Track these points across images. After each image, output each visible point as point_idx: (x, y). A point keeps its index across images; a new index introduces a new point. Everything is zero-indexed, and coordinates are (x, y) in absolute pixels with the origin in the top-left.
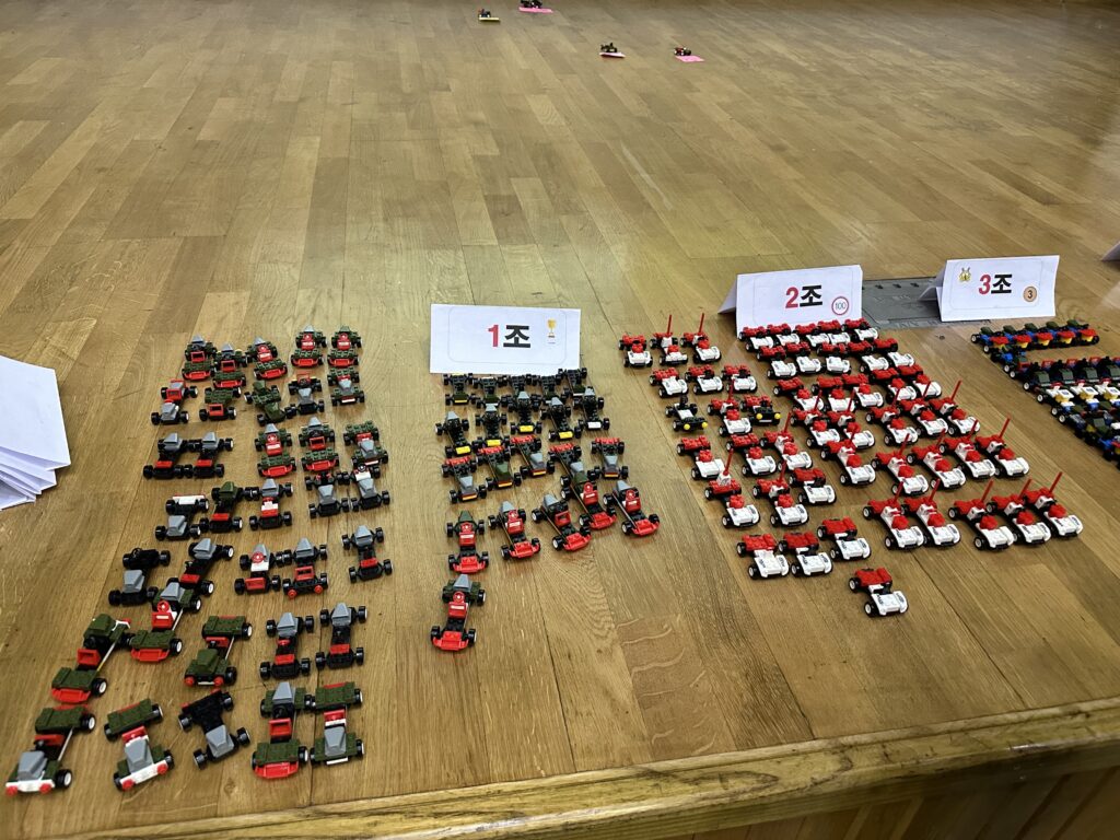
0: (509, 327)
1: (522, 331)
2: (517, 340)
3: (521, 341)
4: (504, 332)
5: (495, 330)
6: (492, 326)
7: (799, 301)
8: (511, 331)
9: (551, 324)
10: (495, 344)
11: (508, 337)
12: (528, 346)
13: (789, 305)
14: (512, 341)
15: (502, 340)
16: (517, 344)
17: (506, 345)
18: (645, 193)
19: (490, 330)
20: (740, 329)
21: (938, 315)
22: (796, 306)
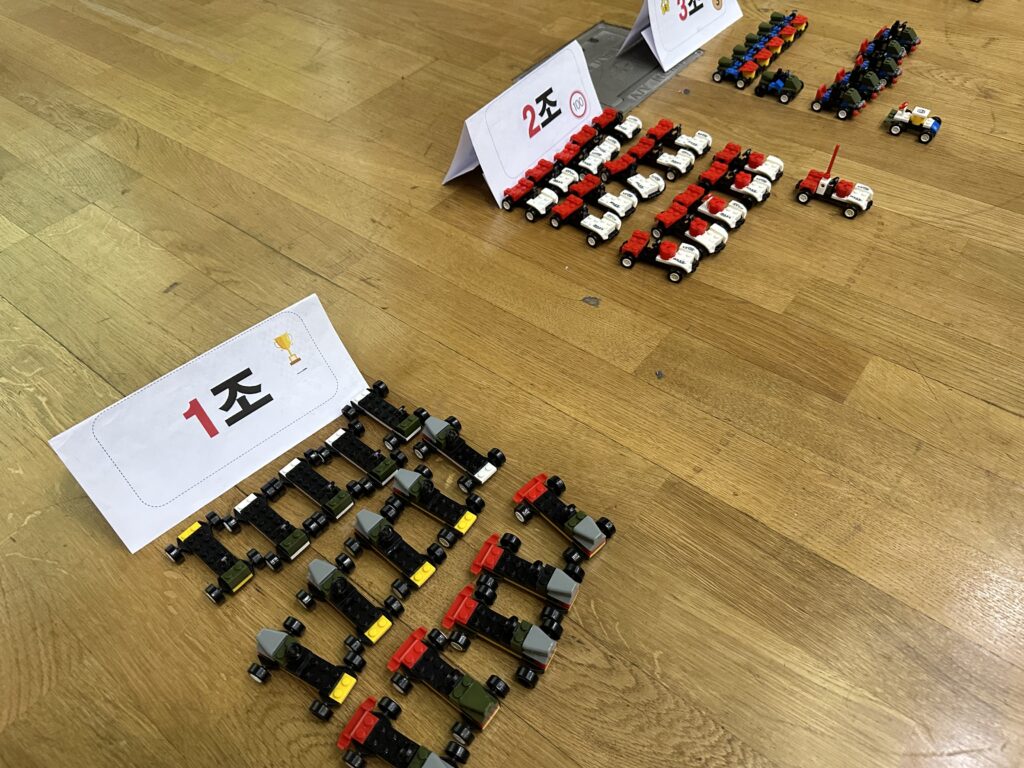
0: (216, 391)
1: (243, 383)
2: (243, 401)
3: (252, 399)
4: (213, 405)
5: (195, 409)
6: (187, 407)
7: (539, 120)
8: (226, 394)
9: (281, 342)
10: (212, 431)
11: (226, 407)
12: (268, 399)
13: (533, 132)
14: (236, 408)
15: (218, 418)
16: (248, 409)
17: (231, 422)
18: (176, 53)
19: (187, 415)
20: (499, 197)
21: (656, 66)
22: (538, 129)
